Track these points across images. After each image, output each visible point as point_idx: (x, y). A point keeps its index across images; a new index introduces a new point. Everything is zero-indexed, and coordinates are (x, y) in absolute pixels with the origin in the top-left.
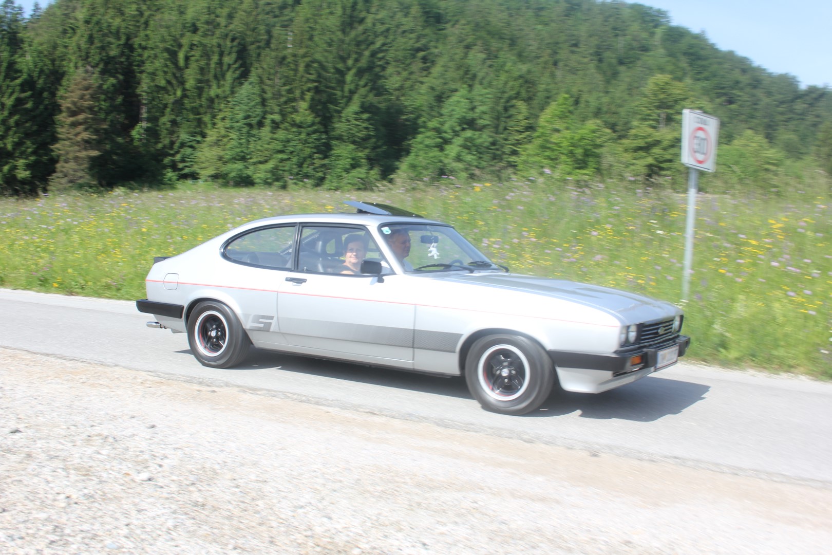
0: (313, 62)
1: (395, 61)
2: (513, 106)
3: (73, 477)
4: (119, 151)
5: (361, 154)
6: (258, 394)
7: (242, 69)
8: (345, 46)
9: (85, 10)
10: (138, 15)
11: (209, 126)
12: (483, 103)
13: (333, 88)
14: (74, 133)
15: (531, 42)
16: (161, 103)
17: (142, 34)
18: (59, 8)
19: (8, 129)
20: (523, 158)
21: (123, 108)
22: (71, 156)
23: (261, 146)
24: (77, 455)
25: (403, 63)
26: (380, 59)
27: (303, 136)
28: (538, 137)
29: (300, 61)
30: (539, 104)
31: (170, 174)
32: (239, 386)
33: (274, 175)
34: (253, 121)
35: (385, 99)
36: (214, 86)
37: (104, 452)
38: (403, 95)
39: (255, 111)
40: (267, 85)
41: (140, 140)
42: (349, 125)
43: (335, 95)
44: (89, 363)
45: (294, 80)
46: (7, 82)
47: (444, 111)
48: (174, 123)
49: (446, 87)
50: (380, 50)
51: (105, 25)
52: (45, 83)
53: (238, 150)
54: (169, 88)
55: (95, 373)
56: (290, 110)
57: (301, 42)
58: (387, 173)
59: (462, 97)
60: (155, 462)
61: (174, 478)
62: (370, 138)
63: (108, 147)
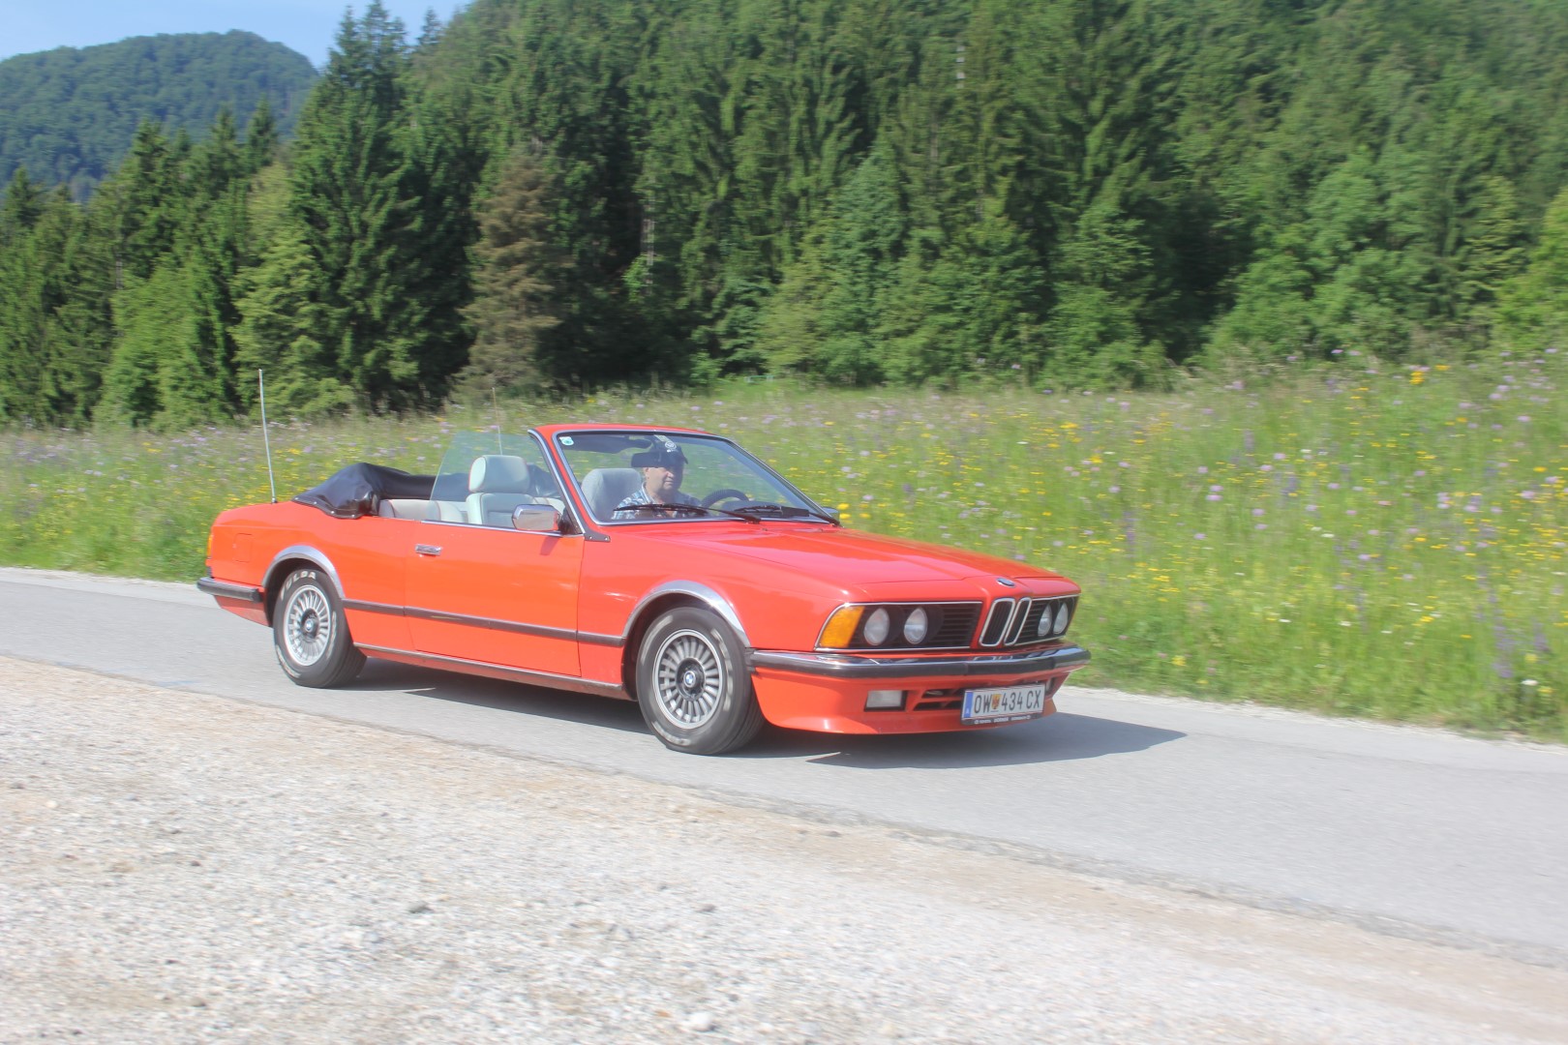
0: (1013, 108)
1: (1199, 99)
2: (1477, 189)
3: (547, 1016)
4: (597, 317)
5: (1122, 311)
6: (935, 844)
7: (858, 131)
8: (1084, 71)
9: (527, 22)
10: (636, 25)
11: (788, 257)
12: (1406, 185)
13: (1060, 166)
14: (504, 281)
15: (1520, 38)
16: (686, 212)
17: (645, 64)
18: (476, 20)
19: (374, 276)
20: (1506, 307)
21: (605, 225)
22: (499, 328)
23: (901, 298)
24: (551, 967)
25: (1217, 103)
26: (1163, 97)
27: (992, 274)
28: (1544, 258)
29: (985, 109)
30: (1543, 180)
31: (704, 363)
32: (889, 824)
33: (927, 361)
34: (883, 243)
35: (1176, 185)
36: (798, 171)
37: (609, 962)
38: (1218, 175)
39: (885, 222)
40: (915, 165)
41: (642, 291)
42: (1096, 246)
43: (1064, 179)
44: (561, 766)
45: (971, 151)
46: (373, 179)
47: (1312, 207)
48: (712, 252)
49: (1318, 151)
50: (1163, 75)
51: (569, 50)
52: (447, 178)
53: (853, 306)
54: (702, 178)
55: (578, 787)
56: (961, 216)
57: (986, 67)
58: (1181, 349)
59: (1355, 172)
60: (721, 989)
61: (767, 1027)
62: (1145, 275)
63: (575, 307)
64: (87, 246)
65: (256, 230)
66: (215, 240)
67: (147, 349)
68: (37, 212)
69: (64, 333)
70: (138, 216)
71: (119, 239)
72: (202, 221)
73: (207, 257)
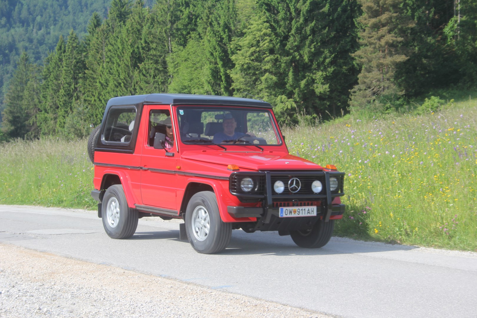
4: (429, 54)
14: (375, 37)
19: (304, 38)
22: (374, 63)
41: (454, 37)
63: (417, 48)
64: (153, 31)
65: (240, 17)
66: (219, 24)
67: (186, 84)
68: (128, 14)
69: (142, 77)
70: (179, 13)
71: (169, 26)
72: (211, 13)
73: (215, 33)
